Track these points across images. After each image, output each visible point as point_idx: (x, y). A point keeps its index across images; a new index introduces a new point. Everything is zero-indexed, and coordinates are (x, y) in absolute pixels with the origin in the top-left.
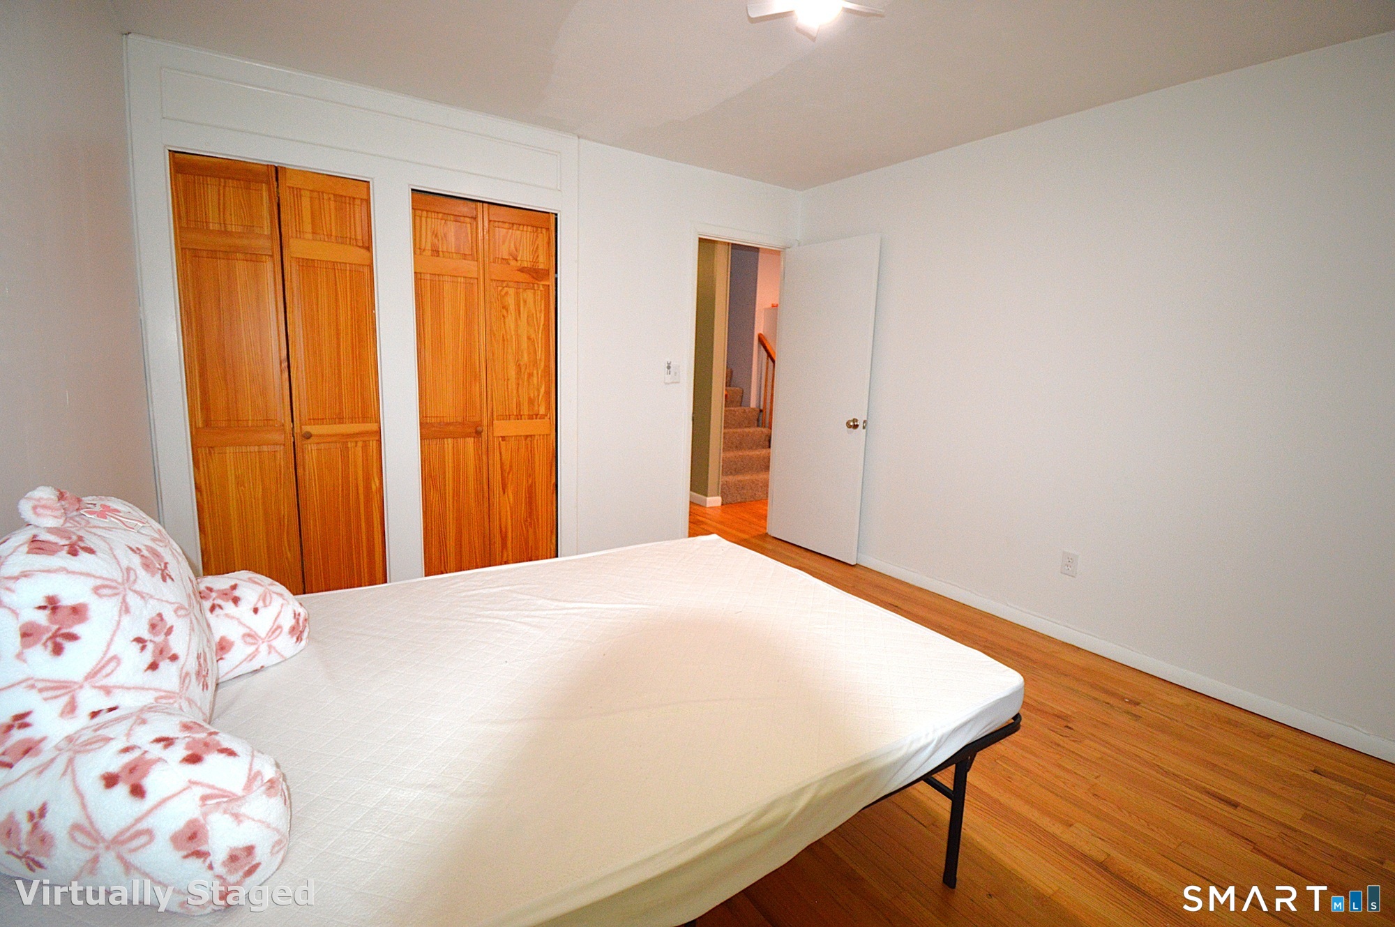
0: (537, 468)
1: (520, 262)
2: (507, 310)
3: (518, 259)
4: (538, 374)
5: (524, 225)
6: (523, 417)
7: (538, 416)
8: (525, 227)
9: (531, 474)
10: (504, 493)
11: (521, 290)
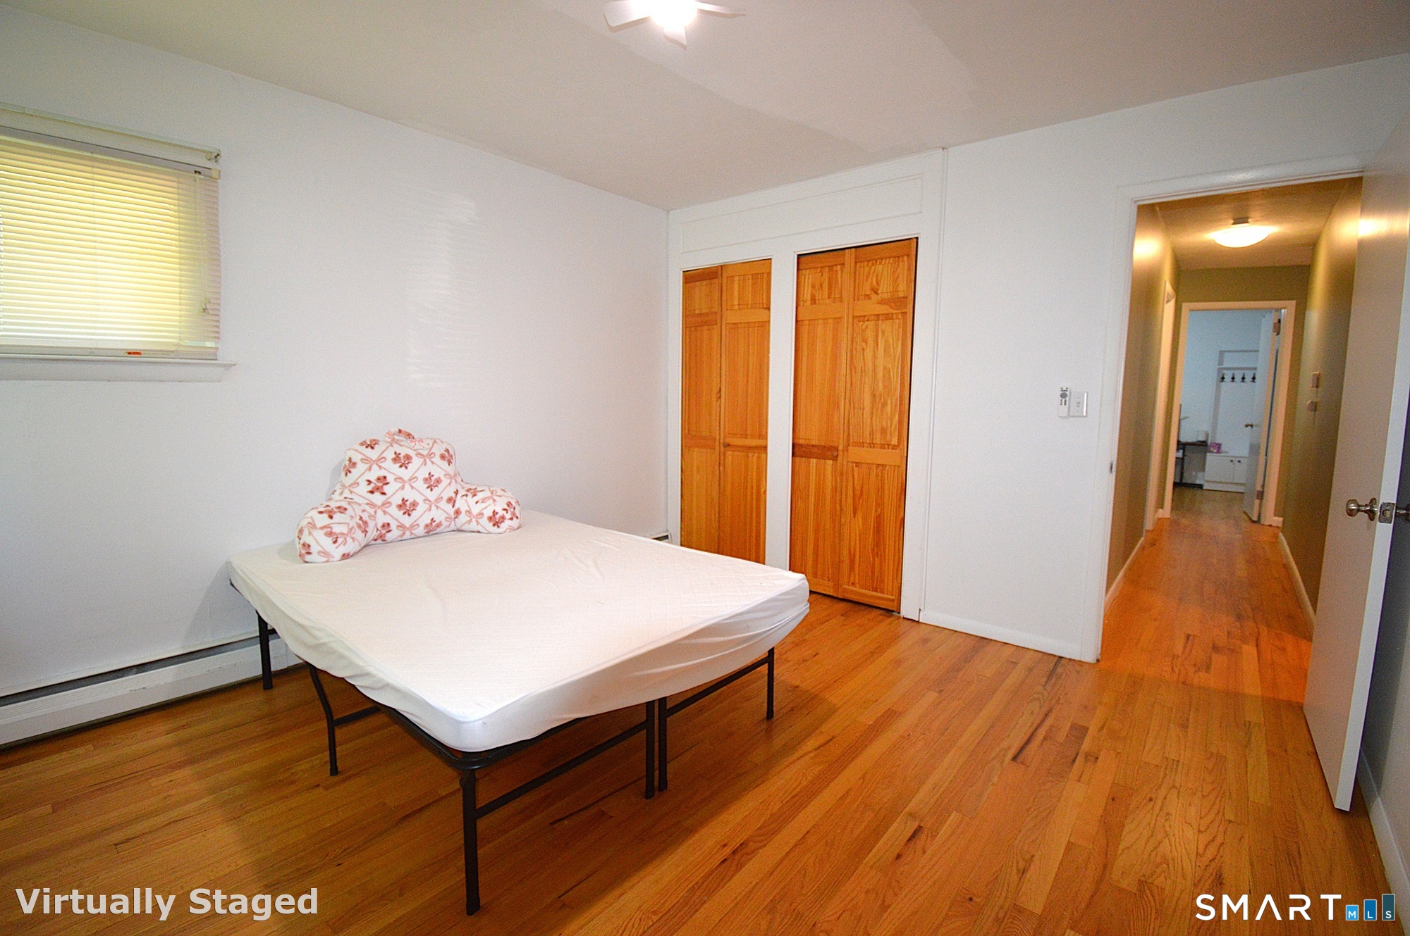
0: (886, 499)
1: (880, 295)
2: (866, 344)
3: (879, 292)
4: (891, 403)
5: (886, 258)
6: (876, 445)
7: (891, 447)
8: (888, 260)
9: (880, 504)
10: (855, 517)
11: (880, 322)
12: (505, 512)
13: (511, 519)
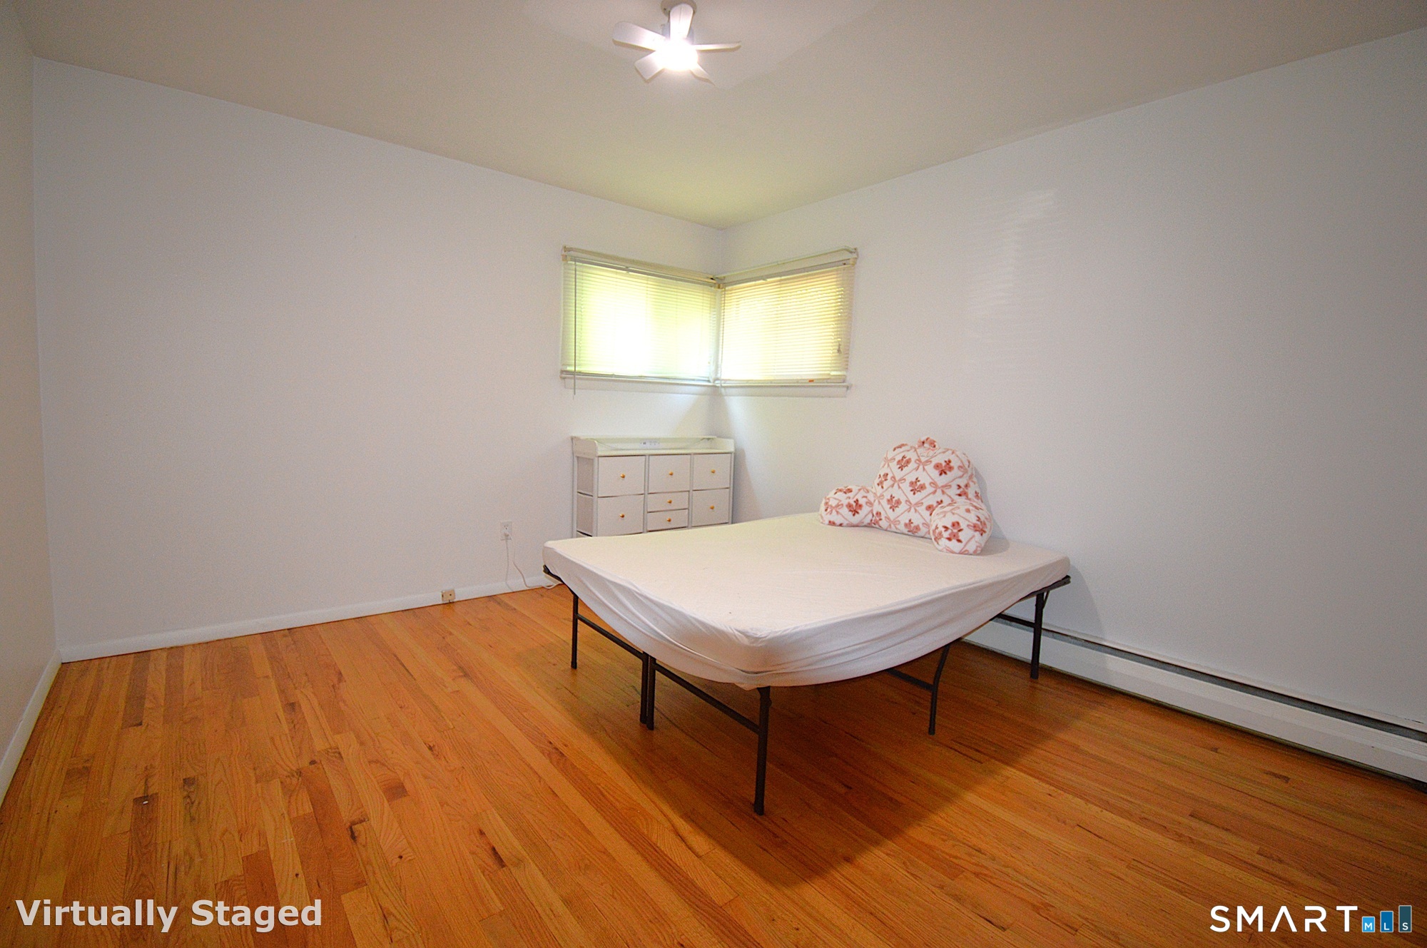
12: (943, 529)
13: (949, 539)
